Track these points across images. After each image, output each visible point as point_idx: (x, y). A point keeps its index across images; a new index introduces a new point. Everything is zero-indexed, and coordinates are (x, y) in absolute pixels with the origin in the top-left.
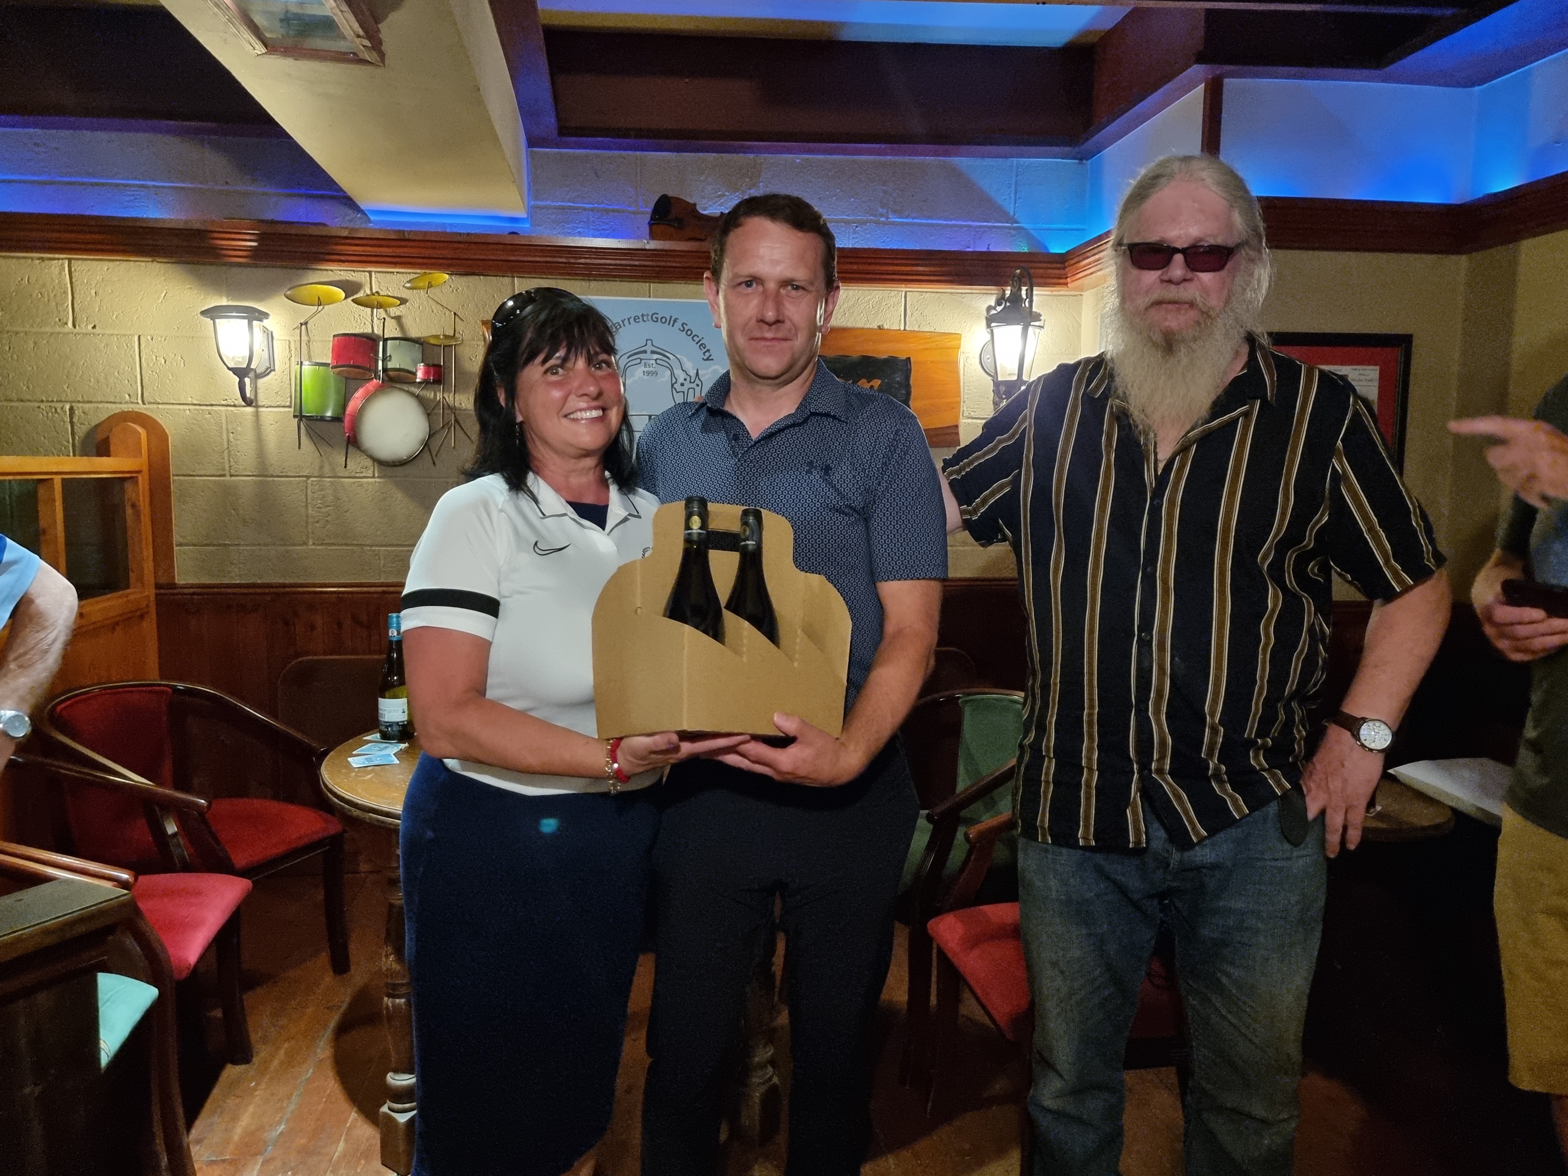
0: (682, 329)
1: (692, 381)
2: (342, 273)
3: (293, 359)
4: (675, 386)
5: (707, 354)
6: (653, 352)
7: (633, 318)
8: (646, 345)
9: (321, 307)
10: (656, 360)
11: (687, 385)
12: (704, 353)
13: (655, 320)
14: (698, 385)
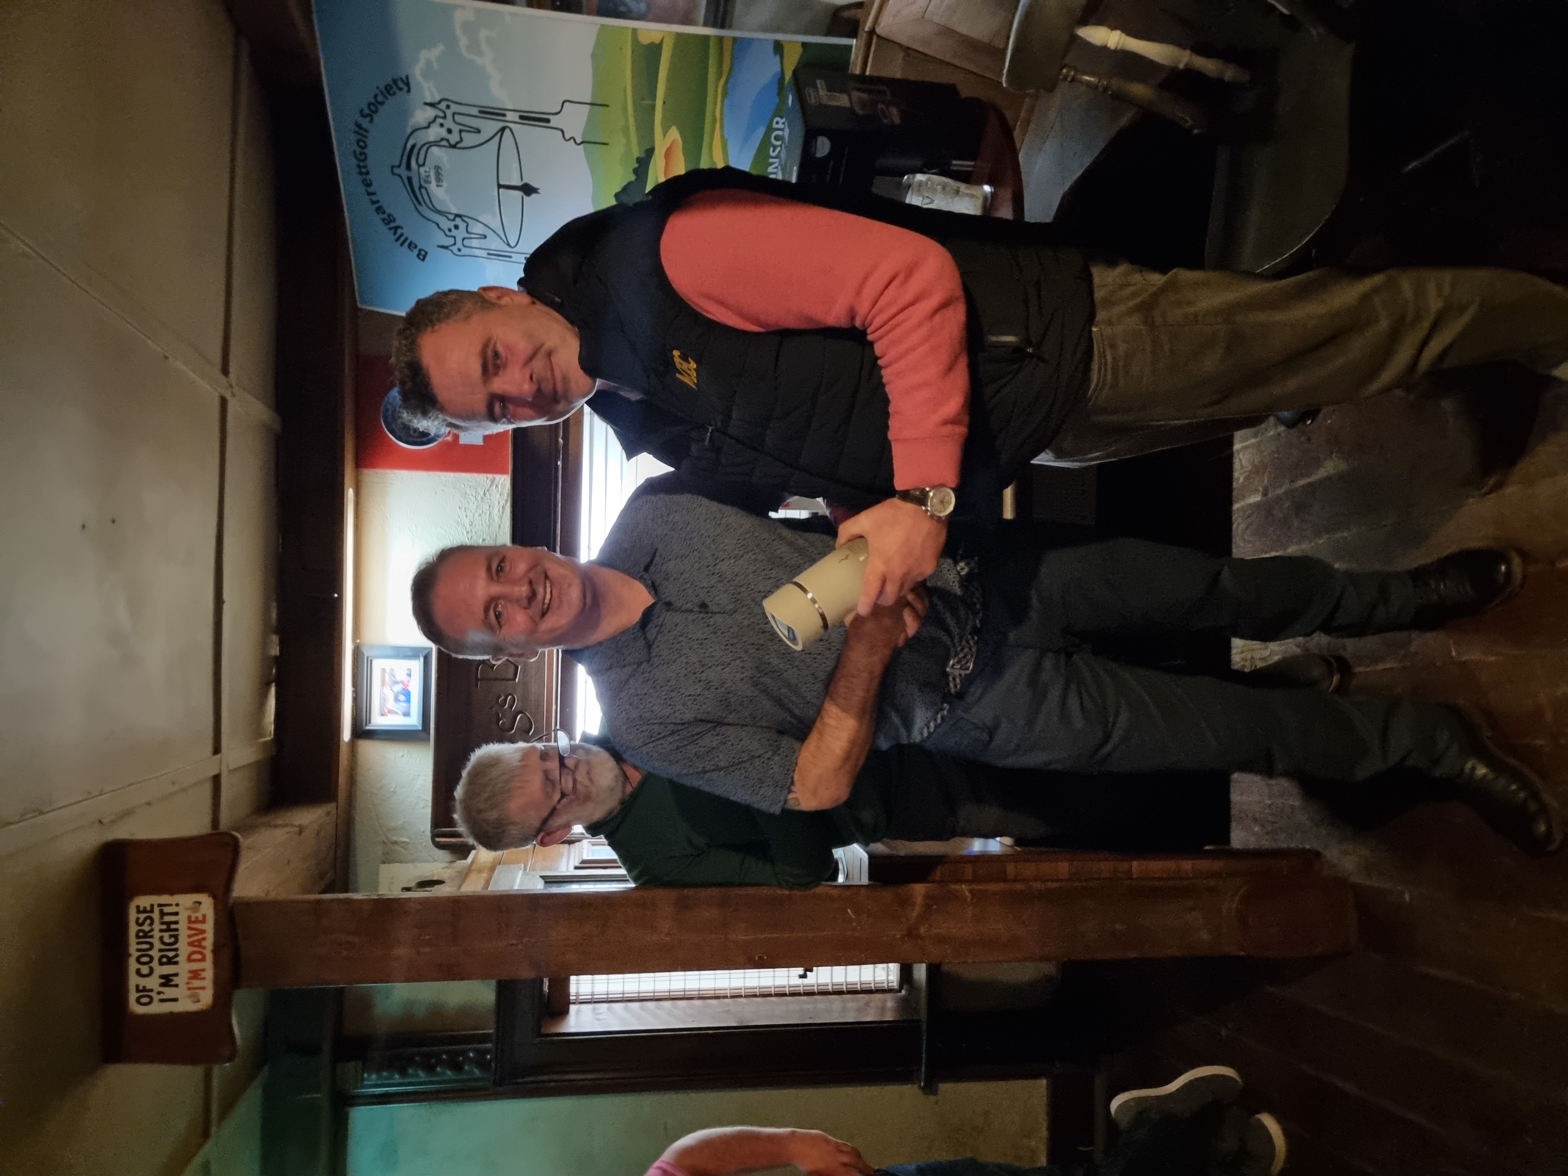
0: (368, 119)
1: (442, 115)
4: (453, 142)
5: (401, 85)
6: (408, 167)
8: (400, 176)
10: (419, 166)
11: (448, 123)
12: (401, 89)
13: (362, 157)
14: (448, 107)
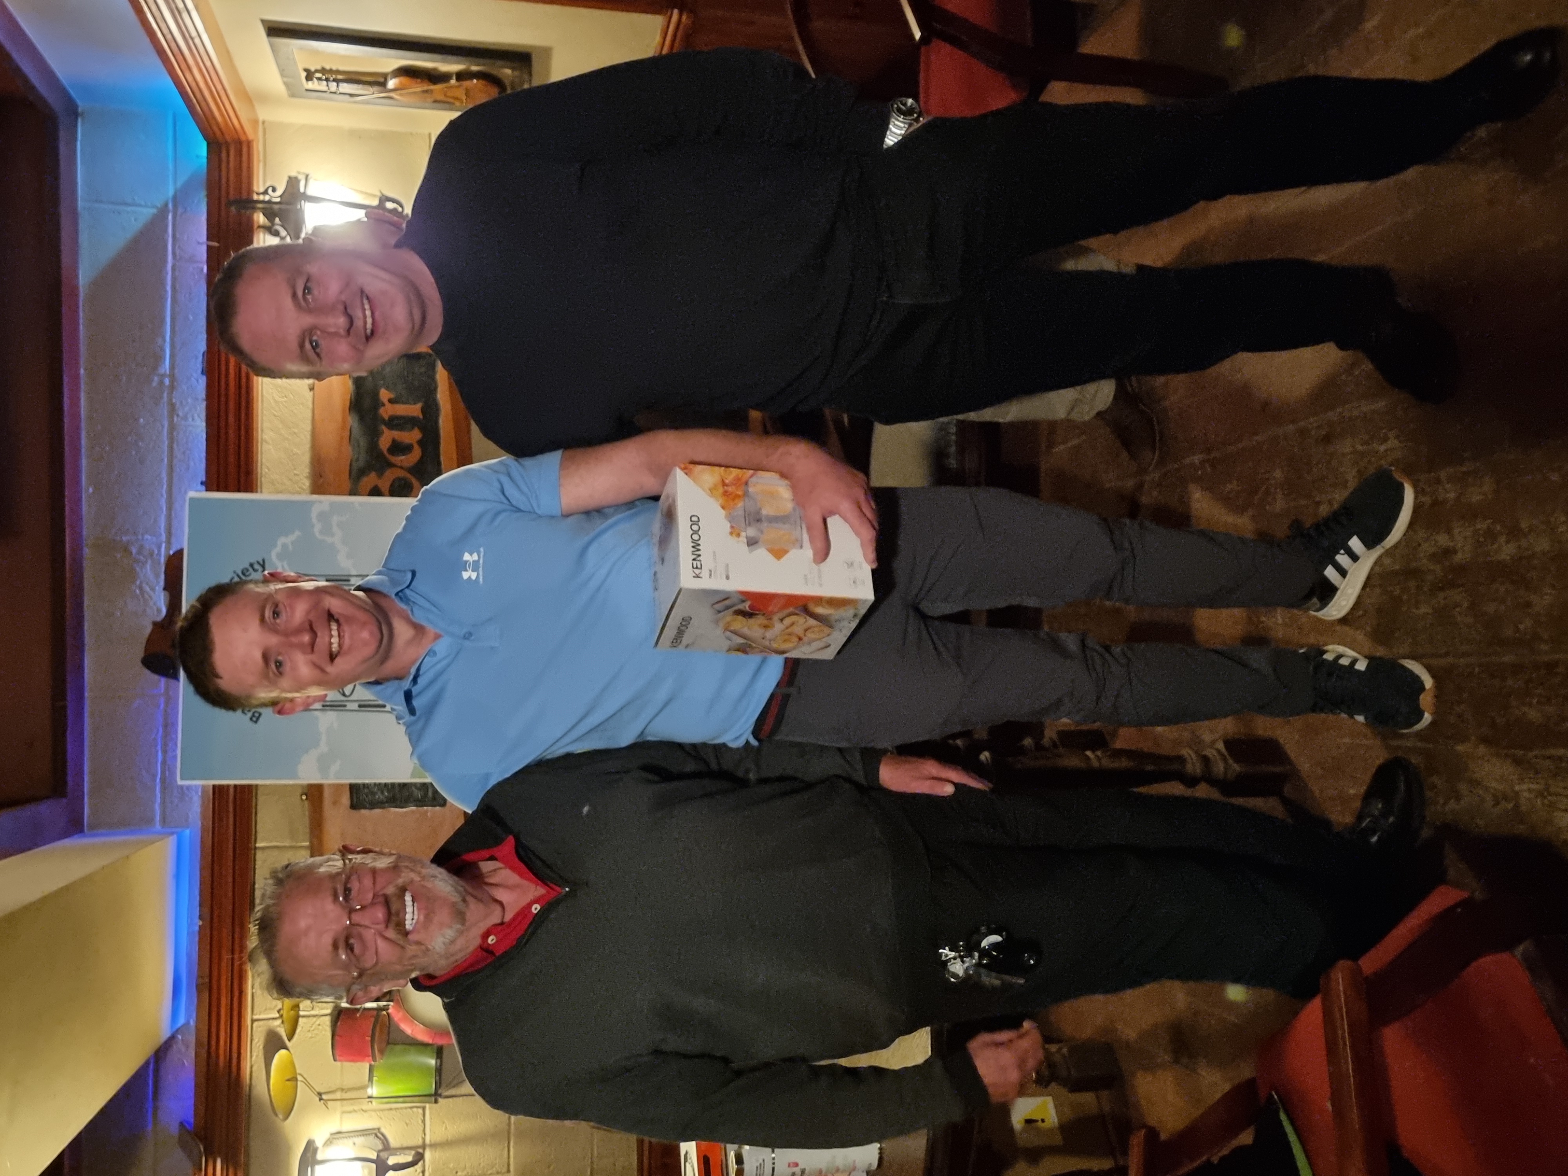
2: (254, 1054)
3: (364, 1108)
9: (299, 1078)
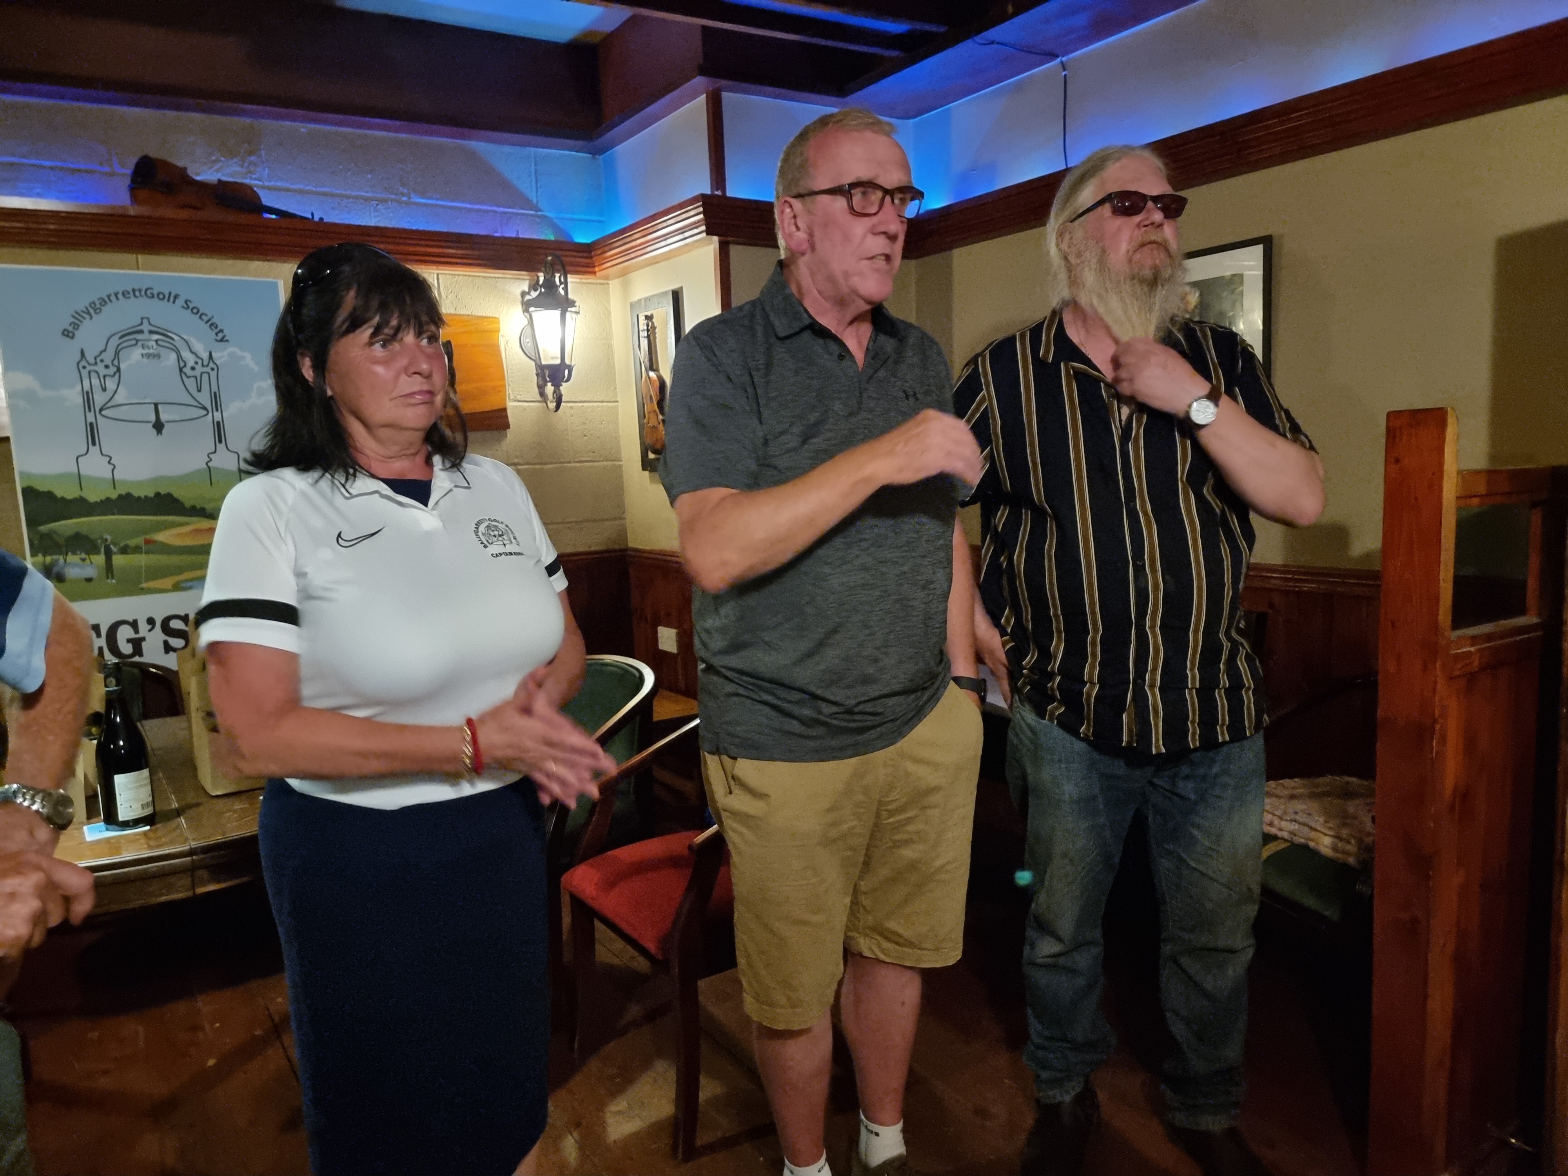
7: (121, 293)
